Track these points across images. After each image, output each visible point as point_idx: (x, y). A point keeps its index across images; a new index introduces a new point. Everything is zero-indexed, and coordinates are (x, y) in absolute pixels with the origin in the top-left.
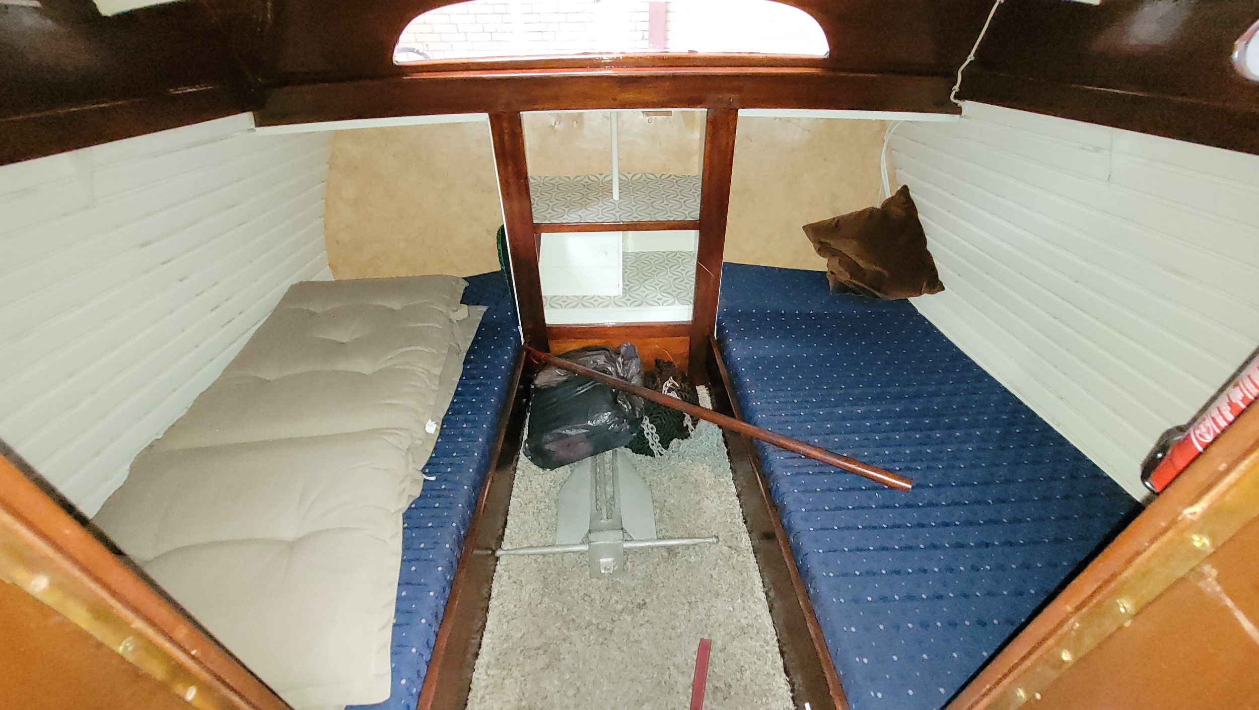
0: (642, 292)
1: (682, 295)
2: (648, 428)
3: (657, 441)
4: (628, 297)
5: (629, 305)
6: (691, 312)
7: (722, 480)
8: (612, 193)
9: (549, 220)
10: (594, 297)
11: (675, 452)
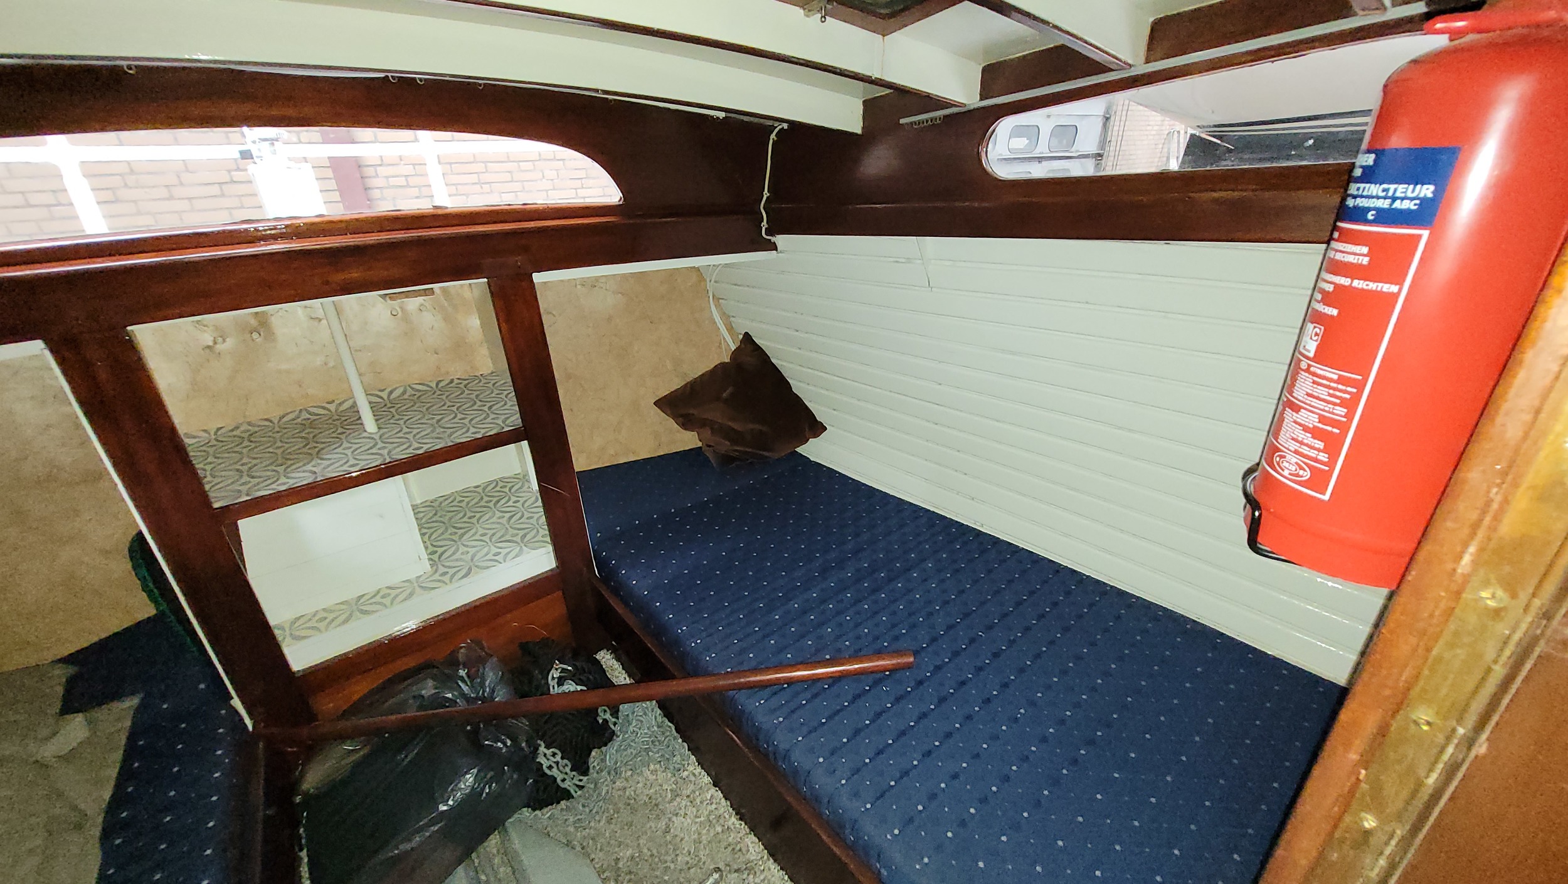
0: (462, 553)
1: (528, 537)
2: (549, 758)
3: (568, 769)
4: (442, 570)
5: (448, 582)
6: (552, 555)
7: (686, 773)
8: (362, 424)
9: (248, 495)
10: (378, 592)
11: (602, 771)
